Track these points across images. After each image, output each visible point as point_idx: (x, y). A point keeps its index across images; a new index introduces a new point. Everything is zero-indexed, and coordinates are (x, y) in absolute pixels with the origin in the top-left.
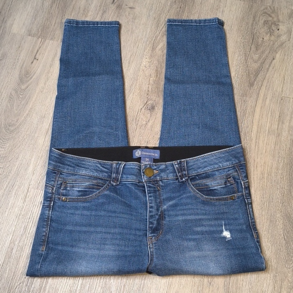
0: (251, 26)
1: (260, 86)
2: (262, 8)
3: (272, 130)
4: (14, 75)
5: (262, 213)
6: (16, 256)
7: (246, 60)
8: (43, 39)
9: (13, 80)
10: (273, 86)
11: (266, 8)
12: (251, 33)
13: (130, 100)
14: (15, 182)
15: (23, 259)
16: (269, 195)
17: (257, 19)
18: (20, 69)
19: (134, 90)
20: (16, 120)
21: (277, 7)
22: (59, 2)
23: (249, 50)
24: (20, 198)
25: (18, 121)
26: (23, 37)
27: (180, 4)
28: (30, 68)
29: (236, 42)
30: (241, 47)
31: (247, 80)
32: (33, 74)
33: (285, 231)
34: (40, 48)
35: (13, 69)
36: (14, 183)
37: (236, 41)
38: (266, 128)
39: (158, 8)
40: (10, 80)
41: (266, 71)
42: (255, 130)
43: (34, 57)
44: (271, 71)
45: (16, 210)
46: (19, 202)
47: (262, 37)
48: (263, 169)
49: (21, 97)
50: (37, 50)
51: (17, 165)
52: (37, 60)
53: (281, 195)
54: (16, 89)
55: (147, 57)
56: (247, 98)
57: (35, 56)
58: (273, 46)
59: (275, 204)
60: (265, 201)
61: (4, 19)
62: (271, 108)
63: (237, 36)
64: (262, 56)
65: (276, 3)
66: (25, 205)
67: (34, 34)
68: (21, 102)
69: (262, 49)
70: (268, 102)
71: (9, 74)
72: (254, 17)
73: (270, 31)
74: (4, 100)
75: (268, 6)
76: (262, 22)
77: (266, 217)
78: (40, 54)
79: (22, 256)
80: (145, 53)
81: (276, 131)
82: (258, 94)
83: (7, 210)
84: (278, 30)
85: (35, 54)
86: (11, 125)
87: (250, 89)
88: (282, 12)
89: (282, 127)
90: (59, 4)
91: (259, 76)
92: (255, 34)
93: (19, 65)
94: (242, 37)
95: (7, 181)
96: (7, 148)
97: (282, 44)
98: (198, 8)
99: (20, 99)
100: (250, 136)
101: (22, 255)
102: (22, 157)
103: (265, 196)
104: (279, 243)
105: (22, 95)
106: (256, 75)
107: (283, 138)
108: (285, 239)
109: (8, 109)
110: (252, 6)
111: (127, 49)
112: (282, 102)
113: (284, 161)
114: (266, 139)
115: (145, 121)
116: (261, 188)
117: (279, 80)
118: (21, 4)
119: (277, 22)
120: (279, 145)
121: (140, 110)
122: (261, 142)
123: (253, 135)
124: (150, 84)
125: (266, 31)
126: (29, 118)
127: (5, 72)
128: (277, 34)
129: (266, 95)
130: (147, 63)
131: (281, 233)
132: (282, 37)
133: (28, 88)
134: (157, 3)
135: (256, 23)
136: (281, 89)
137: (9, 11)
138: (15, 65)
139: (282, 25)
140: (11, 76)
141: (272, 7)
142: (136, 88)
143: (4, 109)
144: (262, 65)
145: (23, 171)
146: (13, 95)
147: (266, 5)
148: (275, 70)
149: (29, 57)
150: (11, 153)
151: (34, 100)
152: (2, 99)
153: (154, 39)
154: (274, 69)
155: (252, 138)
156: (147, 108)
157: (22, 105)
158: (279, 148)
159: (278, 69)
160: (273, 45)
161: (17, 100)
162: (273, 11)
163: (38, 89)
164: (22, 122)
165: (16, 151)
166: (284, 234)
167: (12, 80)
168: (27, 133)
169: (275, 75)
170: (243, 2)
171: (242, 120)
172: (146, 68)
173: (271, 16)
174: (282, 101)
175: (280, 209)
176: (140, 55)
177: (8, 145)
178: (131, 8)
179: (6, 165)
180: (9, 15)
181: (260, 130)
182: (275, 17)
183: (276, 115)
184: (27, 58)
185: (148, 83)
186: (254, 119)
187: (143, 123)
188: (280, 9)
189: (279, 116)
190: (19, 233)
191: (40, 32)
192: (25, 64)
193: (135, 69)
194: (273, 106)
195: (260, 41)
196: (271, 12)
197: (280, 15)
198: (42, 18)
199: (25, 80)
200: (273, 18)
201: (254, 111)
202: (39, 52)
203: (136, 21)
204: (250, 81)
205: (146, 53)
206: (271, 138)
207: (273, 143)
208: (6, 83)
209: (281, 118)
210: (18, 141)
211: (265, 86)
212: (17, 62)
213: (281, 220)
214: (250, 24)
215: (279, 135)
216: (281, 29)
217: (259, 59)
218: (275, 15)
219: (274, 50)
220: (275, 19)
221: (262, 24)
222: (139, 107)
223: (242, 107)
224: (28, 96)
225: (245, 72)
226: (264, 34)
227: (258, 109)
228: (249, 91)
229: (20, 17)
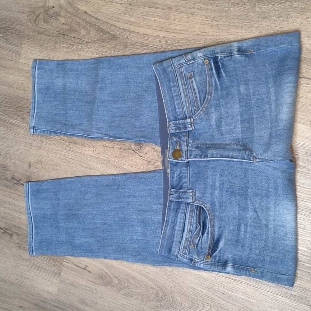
0: (50, 37)
1: (116, 27)
2: (29, 24)
3: (164, 15)
4: (103, 291)
5: (256, 27)
6: (299, 292)
7: (87, 43)
8: (64, 260)
9: (109, 292)
10: (116, 13)
11: (30, 20)
12: (57, 37)
13: (131, 168)
14: (219, 291)
15: (302, 284)
16: (236, 19)
17: (41, 30)
18: (97, 285)
19: (119, 164)
20: (152, 290)
21: (29, 8)
22: (24, 242)
23: (76, 39)
24: (236, 286)
25: (153, 287)
26: (62, 281)
27: (25, 113)
28: (95, 274)
29: (67, 53)
30: (73, 48)
31: (109, 42)
32: (102, 271)
33: (275, 2)
34: (73, 263)
35: (96, 292)
36: (221, 292)
37: (65, 54)
38: (162, 22)
39: (30, 137)
40: (109, 296)
41: (100, 21)
42: (164, 34)
43: (83, 270)
44: (100, 15)
45: (249, 290)
46: (241, 287)
47: (62, 25)
48: (207, 26)
49: (127, 284)
50: (76, 266)
51: (200, 289)
52: (86, 266)
53: (236, 7)
54: (118, 289)
55: (84, 149)
56: (129, 42)
57: (82, 268)
58: (72, 13)
59: (246, 13)
60: (243, 24)
61: (42, 301)
62: (140, 16)
63: (61, 53)
64: (82, 25)
65: (24, 9)
66: (244, 281)
67: (59, 270)
68: (133, 284)
69: (74, 25)
70: (133, 20)
71: (102, 296)
72: (39, 34)
73: (54, 16)
74: (130, 302)
75: (27, 18)
76: (45, 25)
77: (260, 23)
78: (80, 263)
79: (300, 285)
80: (80, 152)
81: (165, 11)
82: (124, 29)
83: (250, 300)
84: (53, 7)
85: (80, 269)
86: (157, 295)
87: (119, 38)
88: (34, 3)
89: (161, 4)
90: (25, 243)
91: (104, 29)
92: (58, 32)
93: (92, 286)
94: (62, 47)
95: (218, 300)
96: (182, 299)
97: (70, 4)
98: (29, 94)
99: (129, 285)
100: (171, 39)
101: (298, 285)
102: (192, 283)
103: (237, 24)
104: (289, 9)
105: (124, 284)
106: (103, 31)
107: (173, 4)
108: (284, 3)
109: (141, 298)
110: (28, 36)
111: (75, 171)
112: (134, 4)
113: (199, 3)
114: (174, 22)
115: (154, 153)
116: (228, 28)
117: (109, 7)
118: (26, 283)
119: (45, 8)
120: (180, 8)
121: (142, 157)
122: (177, 28)
123: (170, 35)
124: (113, 147)
125: (55, 20)
126: (150, 276)
127: (100, 301)
128: (58, 9)
129: (125, 21)
130: (90, 149)
131: (278, 6)
132: (61, 3)
133: (117, 276)
134: (24, 138)
135: (46, 31)
136: (119, 5)
137: (34, 296)
138: (92, 290)
139: (48, 3)
140: (104, 295)
141: (29, 14)
142: (117, 162)
143: (140, 302)
144: (93, 25)
145: (207, 283)
146: (124, 292)
147: (26, 20)
148: (99, 11)
149: (83, 275)
150: (187, 296)
151: (130, 271)
152: (129, 304)
153: (63, 141)
154: (97, 12)
155: (173, 37)
156: (139, 149)
157: (135, 284)
158: (184, 8)
159: (97, 8)
160: (70, 13)
161: (130, 288)
162: (33, 12)
163: (119, 266)
164: (155, 283)
165: (186, 290)
166: (280, 3)
167: (109, 294)
168: (166, 278)
169: (104, 11)
170: (23, 45)
171: (153, 48)
172: (95, 151)
173: (39, 15)
174: (132, 4)
175: (251, 8)
176: (81, 156)
177: (179, 298)
178: (30, 166)
179: (200, 301)
180: (38, 295)
181: (164, 29)
182: (40, 10)
183: (148, 10)
184: (85, 277)
185: (112, 148)
186: (152, 34)
187: (155, 154)
188: (30, 5)
189: (149, 7)
190: (274, 288)
191: (57, 263)
192: (92, 280)
193: (97, 162)
194: (138, 14)
195: (66, 27)
196: (35, 15)
197: (37, 5)
198: (41, 261)
199: (109, 280)
200: (41, 13)
201: (143, 34)
202: (78, 265)
203: (44, 160)
204: (111, 38)
205: (79, 150)
206: (173, 17)
207: (178, 15)
208: (112, 300)
209: (152, 5)
210: (175, 288)
211: (115, 22)
212: (89, 287)
213: (264, 7)
214: (48, 38)
215: (170, 8)
216: (52, 4)
217: (85, 29)
218: (37, 11)
219: (76, 12)
220: (42, 10)
221: (47, 25)
222: (138, 159)
223: (138, 48)
224: (125, 277)
225: (100, 44)
226: (58, 22)
227: (141, 30)
228: (121, 40)
229: (40, 284)
